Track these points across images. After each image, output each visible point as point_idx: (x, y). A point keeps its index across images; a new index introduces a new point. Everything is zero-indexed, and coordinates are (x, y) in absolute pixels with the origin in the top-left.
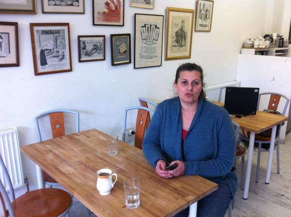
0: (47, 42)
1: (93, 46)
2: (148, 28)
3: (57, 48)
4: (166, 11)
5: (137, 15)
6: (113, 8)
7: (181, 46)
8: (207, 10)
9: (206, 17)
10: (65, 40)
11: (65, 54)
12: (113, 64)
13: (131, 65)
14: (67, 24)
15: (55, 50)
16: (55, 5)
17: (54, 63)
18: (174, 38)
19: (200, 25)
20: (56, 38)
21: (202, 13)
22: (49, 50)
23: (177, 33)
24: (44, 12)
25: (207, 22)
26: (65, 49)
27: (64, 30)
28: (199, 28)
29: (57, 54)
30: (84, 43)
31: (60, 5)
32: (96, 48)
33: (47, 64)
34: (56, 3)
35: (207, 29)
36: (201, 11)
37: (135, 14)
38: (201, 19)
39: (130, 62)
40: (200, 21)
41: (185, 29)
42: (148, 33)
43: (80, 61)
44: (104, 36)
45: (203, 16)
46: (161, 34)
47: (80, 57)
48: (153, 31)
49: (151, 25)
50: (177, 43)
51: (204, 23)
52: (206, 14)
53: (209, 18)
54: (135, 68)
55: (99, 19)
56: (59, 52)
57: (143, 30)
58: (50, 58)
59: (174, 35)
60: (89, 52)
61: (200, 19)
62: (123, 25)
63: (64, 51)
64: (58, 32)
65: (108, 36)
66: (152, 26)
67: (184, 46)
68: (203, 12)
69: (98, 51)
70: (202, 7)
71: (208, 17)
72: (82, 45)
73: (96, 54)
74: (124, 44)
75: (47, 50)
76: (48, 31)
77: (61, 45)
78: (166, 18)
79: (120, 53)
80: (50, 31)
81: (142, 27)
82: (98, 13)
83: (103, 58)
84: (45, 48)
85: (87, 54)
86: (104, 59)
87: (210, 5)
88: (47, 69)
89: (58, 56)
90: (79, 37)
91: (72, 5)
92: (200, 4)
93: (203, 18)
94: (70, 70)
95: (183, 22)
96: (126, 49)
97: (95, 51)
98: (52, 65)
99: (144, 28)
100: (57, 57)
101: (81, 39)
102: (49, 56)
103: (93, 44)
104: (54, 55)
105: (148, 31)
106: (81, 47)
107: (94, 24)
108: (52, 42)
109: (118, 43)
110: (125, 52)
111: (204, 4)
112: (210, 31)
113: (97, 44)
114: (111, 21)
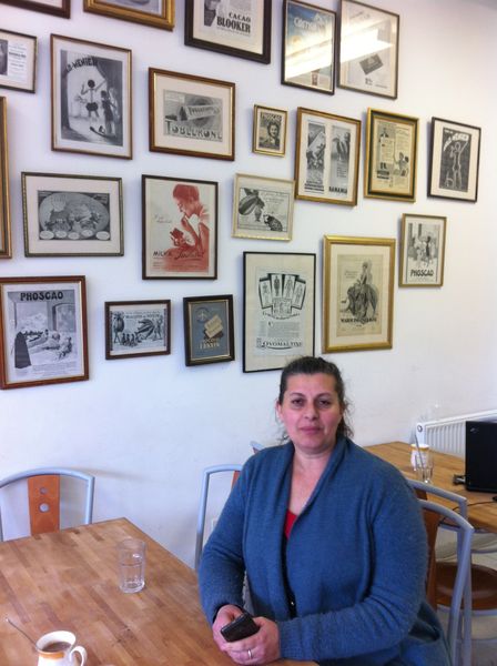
0: (33, 318)
1: (141, 324)
2: (277, 282)
3: (55, 329)
4: (322, 243)
5: (247, 256)
6: (192, 242)
7: (364, 319)
8: (429, 239)
9: (428, 254)
10: (74, 312)
11: (72, 342)
12: (189, 363)
13: (236, 365)
14: (81, 279)
15: (51, 333)
16: (55, 238)
17: (48, 362)
18: (345, 302)
19: (413, 272)
20: (54, 308)
21: (415, 246)
22: (35, 334)
23: (351, 292)
24: (28, 255)
25: (433, 266)
26: (75, 331)
27: (73, 291)
28: (412, 279)
29: (55, 343)
30: (119, 318)
31: (66, 239)
32: (148, 327)
33: (29, 364)
34: (58, 235)
35: (432, 280)
36: (412, 241)
37: (245, 253)
38: (416, 259)
39: (232, 358)
40: (411, 264)
41: (374, 283)
42: (277, 293)
43: (109, 357)
44: (168, 302)
45: (419, 252)
46: (309, 295)
47: (108, 347)
48: (289, 289)
49: (283, 276)
50: (354, 314)
51: (423, 267)
52: (427, 248)
53: (436, 256)
54: (244, 371)
55: (156, 265)
56: (59, 337)
57: (265, 287)
58: (38, 351)
59: (345, 295)
60: (131, 338)
61: (411, 260)
62: (215, 278)
63: (71, 335)
64: (59, 295)
65: (177, 301)
66: (287, 278)
67: (373, 319)
68: (418, 243)
69: (153, 334)
70: (415, 232)
71: (432, 253)
72: (114, 323)
73: (149, 341)
74: (216, 317)
75: (31, 333)
76: (35, 293)
77: (66, 323)
78: (322, 260)
79: (207, 337)
80: (41, 293)
81: (261, 280)
82: (156, 253)
83: (164, 349)
84: (28, 329)
85: (126, 341)
86: (168, 352)
87: (436, 228)
88: (29, 374)
89: (58, 348)
90: (108, 305)
91: (93, 238)
92: (411, 225)
93: (419, 257)
94: (85, 377)
95: (365, 266)
96: (221, 328)
97: (144, 334)
98: (42, 367)
99: (268, 282)
100: (53, 348)
101: (113, 309)
102: (35, 347)
103: (141, 319)
104: (48, 343)
105: (277, 287)
106: (113, 326)
107: (145, 278)
108: (45, 318)
109: (202, 315)
110: (220, 335)
111: (420, 225)
112: (442, 284)
113: (151, 319)
114: (186, 270)
